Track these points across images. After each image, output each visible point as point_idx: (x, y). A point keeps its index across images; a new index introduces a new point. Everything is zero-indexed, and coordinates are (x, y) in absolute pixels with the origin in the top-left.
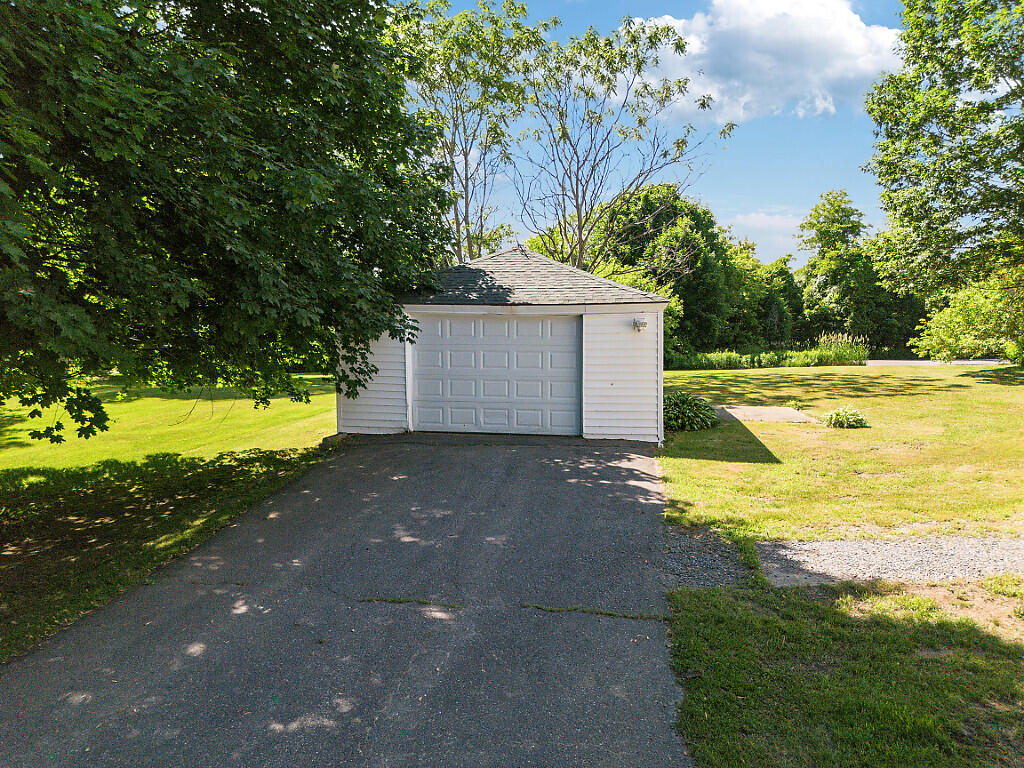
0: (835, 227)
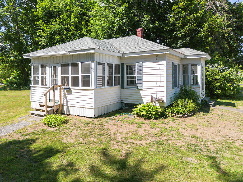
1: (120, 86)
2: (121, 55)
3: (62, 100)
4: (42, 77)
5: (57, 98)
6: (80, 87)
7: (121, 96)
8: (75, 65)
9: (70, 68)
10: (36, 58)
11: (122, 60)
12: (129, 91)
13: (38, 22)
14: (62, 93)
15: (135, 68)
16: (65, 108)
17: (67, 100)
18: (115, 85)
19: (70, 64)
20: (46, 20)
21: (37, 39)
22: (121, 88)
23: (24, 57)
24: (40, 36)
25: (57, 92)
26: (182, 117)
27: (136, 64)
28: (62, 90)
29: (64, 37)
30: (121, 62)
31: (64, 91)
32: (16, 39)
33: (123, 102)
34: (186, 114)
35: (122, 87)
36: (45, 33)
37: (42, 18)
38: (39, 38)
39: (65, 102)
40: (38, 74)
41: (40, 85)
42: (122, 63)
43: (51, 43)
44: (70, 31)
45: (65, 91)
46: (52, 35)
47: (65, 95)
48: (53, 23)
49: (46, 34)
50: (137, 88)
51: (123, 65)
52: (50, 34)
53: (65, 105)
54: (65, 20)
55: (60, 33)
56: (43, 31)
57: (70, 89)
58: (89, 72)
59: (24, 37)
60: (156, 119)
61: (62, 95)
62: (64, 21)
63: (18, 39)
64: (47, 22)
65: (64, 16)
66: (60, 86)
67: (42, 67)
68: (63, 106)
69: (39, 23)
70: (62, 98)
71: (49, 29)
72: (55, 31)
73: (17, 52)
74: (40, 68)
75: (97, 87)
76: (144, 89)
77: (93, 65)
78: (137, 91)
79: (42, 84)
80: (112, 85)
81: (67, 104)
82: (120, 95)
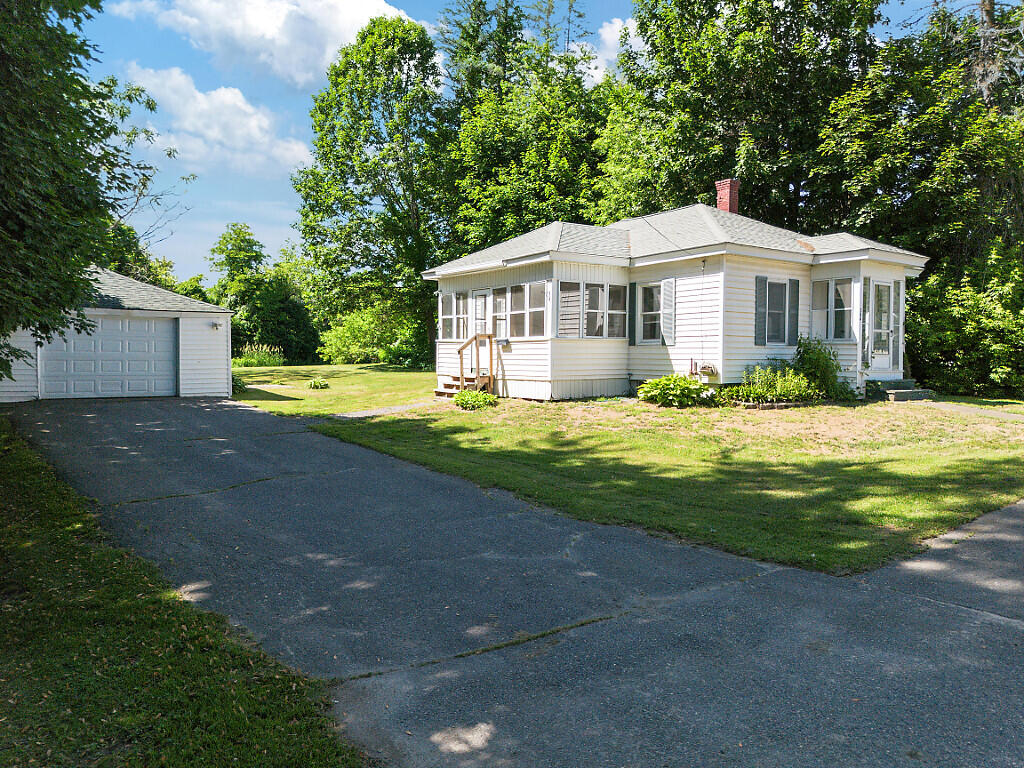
0: (242, 255)
1: (627, 339)
2: (626, 263)
3: (495, 367)
4: (458, 319)
5: (485, 363)
6: (527, 337)
7: (628, 365)
8: (518, 290)
9: (509, 295)
10: (450, 279)
11: (632, 276)
12: (646, 350)
13: (464, 178)
14: (495, 352)
15: (659, 293)
16: (500, 383)
17: (503, 367)
18: (611, 335)
19: (509, 289)
20: (483, 173)
21: (460, 227)
22: (630, 345)
23: (425, 278)
24: (468, 220)
25: (484, 351)
26: (754, 407)
27: (662, 283)
28: (494, 346)
29: (530, 217)
30: (630, 279)
31: (498, 349)
32: (410, 232)
33: (633, 378)
34: (767, 402)
35: (632, 342)
36: (479, 210)
37: (472, 167)
38: (465, 225)
39: (500, 372)
40: (451, 314)
41: (454, 339)
42: (632, 282)
43: (495, 235)
44: (544, 199)
45: (500, 346)
46: (498, 213)
47: (499, 354)
48: (502, 179)
49: (482, 213)
50: (664, 344)
51: (633, 286)
52: (493, 210)
53: (500, 377)
54: (533, 166)
55: (517, 206)
56: (474, 206)
57: (507, 341)
58: (542, 303)
59: (430, 223)
60: (682, 406)
61: (495, 357)
62: (530, 168)
63: (414, 232)
64: (487, 176)
65: (530, 156)
66: (489, 337)
67: (458, 299)
68: (495, 380)
69: (465, 183)
70: (495, 362)
71: (490, 196)
72: (505, 202)
73: (411, 266)
74: (454, 300)
75: (557, 337)
76: (677, 345)
77: (550, 287)
78: (662, 350)
79: (458, 337)
80: (602, 335)
81: (504, 375)
82: (626, 362)
